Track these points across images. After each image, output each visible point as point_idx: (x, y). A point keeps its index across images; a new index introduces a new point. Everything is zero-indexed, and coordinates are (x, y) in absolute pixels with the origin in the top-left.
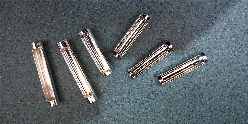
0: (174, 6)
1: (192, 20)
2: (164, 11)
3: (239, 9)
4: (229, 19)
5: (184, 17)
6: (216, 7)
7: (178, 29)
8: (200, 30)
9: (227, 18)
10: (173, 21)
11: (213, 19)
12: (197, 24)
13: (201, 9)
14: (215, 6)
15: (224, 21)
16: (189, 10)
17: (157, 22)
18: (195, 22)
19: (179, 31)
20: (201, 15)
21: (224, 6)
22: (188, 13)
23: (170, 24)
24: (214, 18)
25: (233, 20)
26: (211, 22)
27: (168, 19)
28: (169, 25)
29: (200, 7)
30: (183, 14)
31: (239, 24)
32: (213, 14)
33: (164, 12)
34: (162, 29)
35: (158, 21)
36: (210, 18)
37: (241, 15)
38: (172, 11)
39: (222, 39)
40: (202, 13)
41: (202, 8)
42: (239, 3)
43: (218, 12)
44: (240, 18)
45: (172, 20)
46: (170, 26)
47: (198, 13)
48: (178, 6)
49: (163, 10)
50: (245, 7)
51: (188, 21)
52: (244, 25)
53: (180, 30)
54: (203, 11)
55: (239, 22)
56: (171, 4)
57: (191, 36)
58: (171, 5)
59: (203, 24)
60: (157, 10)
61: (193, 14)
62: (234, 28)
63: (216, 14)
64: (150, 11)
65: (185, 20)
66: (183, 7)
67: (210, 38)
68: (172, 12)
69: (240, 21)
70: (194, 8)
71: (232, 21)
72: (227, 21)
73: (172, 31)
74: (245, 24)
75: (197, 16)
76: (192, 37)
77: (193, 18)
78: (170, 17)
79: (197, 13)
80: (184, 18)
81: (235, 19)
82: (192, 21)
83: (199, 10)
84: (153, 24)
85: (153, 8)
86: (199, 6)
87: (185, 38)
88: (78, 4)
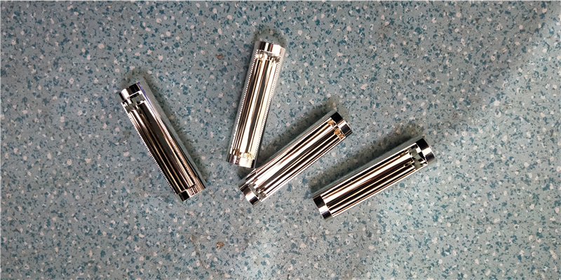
0: (349, 28)
1: (394, 60)
2: (327, 41)
3: (505, 32)
4: (483, 56)
5: (373, 54)
6: (451, 28)
7: (362, 82)
8: (414, 84)
9: (479, 55)
10: (348, 63)
11: (444, 58)
12: (407, 69)
13: (415, 33)
14: (450, 25)
15: (472, 60)
16: (385, 37)
17: (310, 67)
18: (401, 66)
19: (364, 87)
20: (415, 47)
21: (471, 25)
22: (385, 45)
23: (342, 71)
24: (446, 55)
25: (493, 58)
26: (440, 65)
27: (335, 60)
28: (339, 73)
29: (412, 28)
30: (371, 47)
31: (508, 68)
32: (444, 46)
33: (326, 43)
34: (322, 82)
35: (311, 64)
36: (437, 54)
37: (511, 47)
38: (346, 39)
39: (468, 104)
40: (417, 44)
41: (419, 30)
42: (506, 18)
43: (456, 39)
44: (510, 52)
45: (346, 60)
46: (340, 75)
47: (407, 43)
48: (360, 26)
49: (323, 38)
50: (521, 27)
51: (385, 64)
52: (520, 70)
53: (366, 85)
54: (420, 39)
55: (508, 63)
56: (342, 23)
57: (394, 98)
58: (343, 26)
59: (420, 70)
60: (308, 38)
61: (396, 46)
62: (497, 76)
63: (451, 44)
64: (291, 40)
65: (378, 59)
66: (372, 29)
67: (438, 102)
68: (345, 42)
69: (509, 61)
70: (399, 33)
71: (491, 61)
72: (478, 62)
73: (345, 87)
74: (521, 67)
75: (406, 51)
76: (395, 102)
77: (396, 56)
78: (341, 55)
79: (405, 43)
80: (374, 57)
81: (498, 57)
82: (393, 63)
83: (411, 36)
84: (301, 71)
85: (300, 32)
86: (409, 27)
87: (378, 105)
88: (120, 25)
